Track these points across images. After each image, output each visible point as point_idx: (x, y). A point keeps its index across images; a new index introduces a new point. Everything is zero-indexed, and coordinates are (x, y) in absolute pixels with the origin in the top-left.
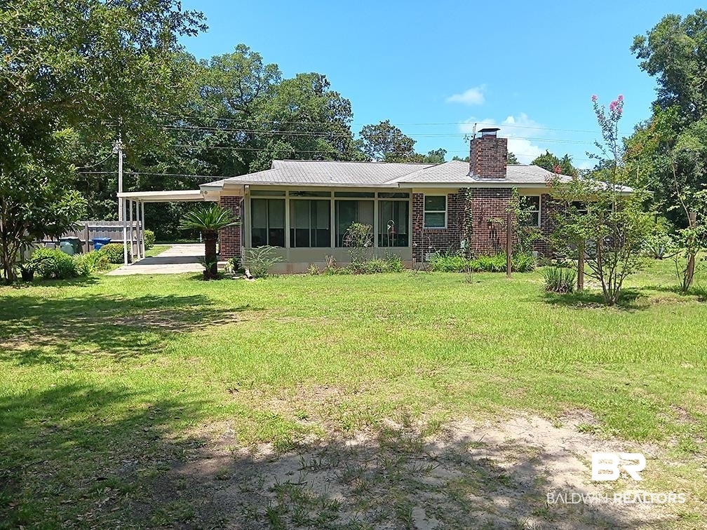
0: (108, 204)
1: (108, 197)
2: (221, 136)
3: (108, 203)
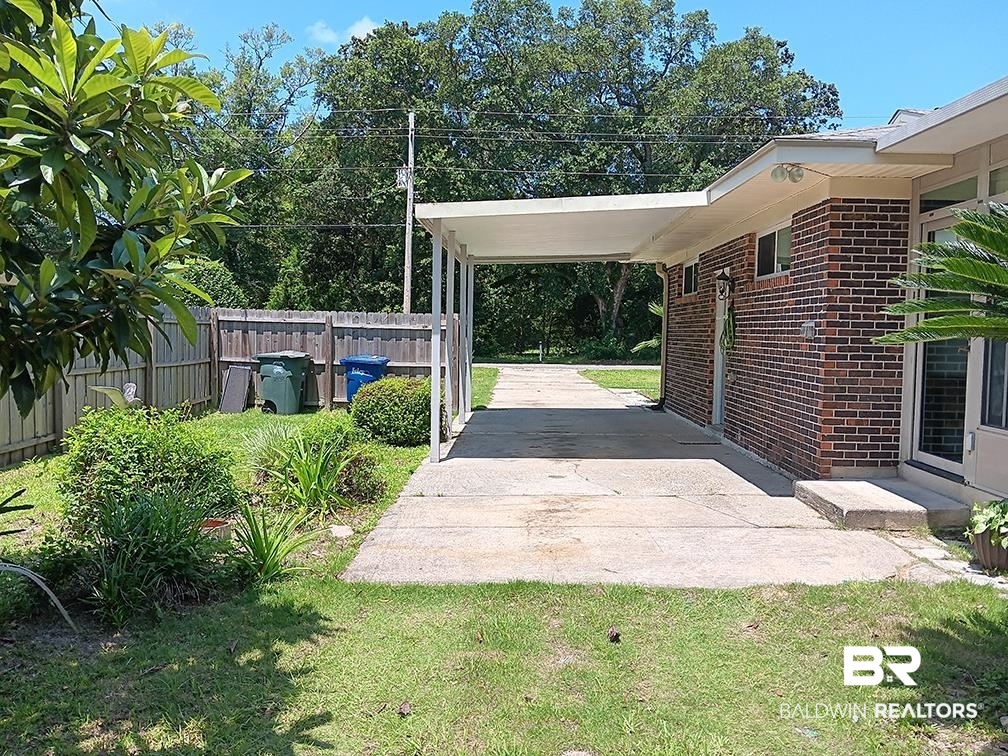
0: (385, 289)
1: (385, 278)
2: (593, 156)
3: (385, 287)
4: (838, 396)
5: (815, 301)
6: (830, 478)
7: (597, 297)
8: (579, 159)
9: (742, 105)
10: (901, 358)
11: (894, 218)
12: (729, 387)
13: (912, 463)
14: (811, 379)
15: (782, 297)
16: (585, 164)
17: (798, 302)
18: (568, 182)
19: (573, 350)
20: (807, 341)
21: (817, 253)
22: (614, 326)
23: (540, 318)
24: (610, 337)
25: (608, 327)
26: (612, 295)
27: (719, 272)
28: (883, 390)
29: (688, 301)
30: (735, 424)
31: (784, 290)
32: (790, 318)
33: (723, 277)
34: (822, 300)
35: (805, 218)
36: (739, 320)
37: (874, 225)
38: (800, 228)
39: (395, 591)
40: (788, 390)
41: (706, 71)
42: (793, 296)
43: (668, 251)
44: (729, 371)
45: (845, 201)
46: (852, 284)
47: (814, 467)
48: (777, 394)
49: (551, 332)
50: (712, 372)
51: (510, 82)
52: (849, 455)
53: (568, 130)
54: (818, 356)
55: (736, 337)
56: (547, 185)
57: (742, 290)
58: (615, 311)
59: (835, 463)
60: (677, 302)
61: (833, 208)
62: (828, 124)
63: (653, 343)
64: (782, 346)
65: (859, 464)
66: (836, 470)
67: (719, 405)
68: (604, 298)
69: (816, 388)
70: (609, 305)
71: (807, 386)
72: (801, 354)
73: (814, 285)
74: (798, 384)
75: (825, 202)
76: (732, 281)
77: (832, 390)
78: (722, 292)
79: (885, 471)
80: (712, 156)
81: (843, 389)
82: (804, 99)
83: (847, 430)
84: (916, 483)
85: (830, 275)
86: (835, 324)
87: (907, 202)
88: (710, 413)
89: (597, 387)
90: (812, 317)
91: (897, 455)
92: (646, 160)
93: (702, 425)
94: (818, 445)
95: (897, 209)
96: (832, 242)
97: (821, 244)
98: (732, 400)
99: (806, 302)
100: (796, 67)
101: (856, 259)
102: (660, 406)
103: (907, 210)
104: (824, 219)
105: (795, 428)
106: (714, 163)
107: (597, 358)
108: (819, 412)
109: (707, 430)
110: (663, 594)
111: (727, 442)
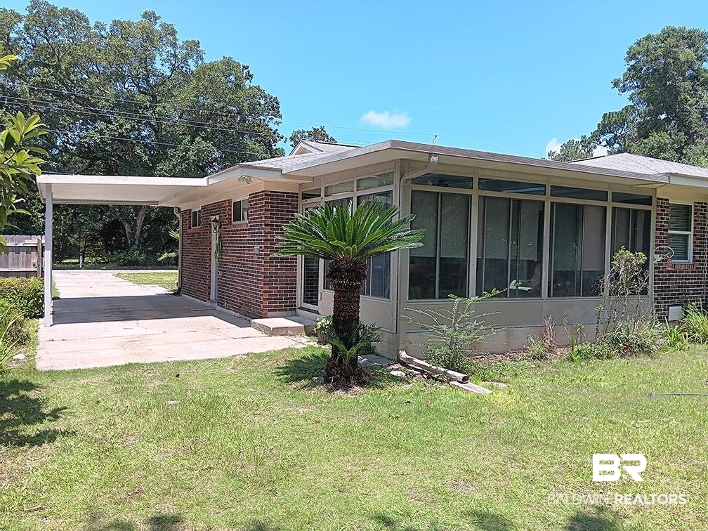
4: (270, 280)
5: (259, 236)
6: (267, 318)
7: (124, 222)
8: (111, 126)
9: (222, 104)
10: (296, 263)
11: (292, 201)
12: (219, 279)
13: (301, 308)
14: (258, 272)
15: (245, 234)
16: (115, 131)
17: (252, 237)
18: (102, 142)
19: (103, 259)
20: (257, 255)
21: (260, 214)
22: (137, 243)
23: (76, 236)
24: (134, 250)
25: (133, 244)
26: (135, 221)
27: (213, 218)
28: (289, 277)
29: (195, 231)
30: (223, 298)
31: (246, 230)
32: (249, 243)
33: (215, 220)
34: (262, 236)
35: (254, 197)
36: (224, 244)
37: (284, 204)
38: (253, 201)
39: (68, 373)
40: (248, 278)
41: (199, 79)
42: (250, 233)
43: (182, 202)
44: (220, 270)
45: (271, 192)
46: (275, 229)
47: (260, 313)
48: (244, 281)
49: (85, 247)
50: (210, 271)
51: (57, 67)
52: (275, 307)
53: (103, 106)
54: (261, 262)
55: (223, 252)
56: (87, 142)
57: (225, 228)
58: (138, 232)
59: (269, 310)
60: (189, 231)
61: (266, 195)
62: (274, 121)
63: (173, 255)
64: (246, 257)
65: (279, 310)
66: (270, 314)
67: (214, 288)
68: (129, 223)
69: (261, 276)
70: (133, 228)
71: (257, 276)
72: (253, 261)
73: (259, 229)
74: (253, 275)
75: (263, 192)
76: (220, 223)
77: (267, 277)
78: (215, 228)
79: (290, 313)
80: (203, 134)
81: (272, 277)
82: (260, 104)
83: (274, 295)
84: (303, 317)
85: (265, 225)
86: (268, 247)
87: (297, 194)
88: (209, 294)
89: (131, 284)
90: (259, 244)
91: (295, 306)
92: (158, 132)
93: (204, 301)
94: (261, 302)
95: (293, 197)
96: (266, 210)
97: (261, 210)
98: (221, 285)
99: (255, 236)
100: (254, 83)
101: (276, 218)
102: (177, 293)
103: (297, 197)
104: (263, 199)
105: (252, 296)
106: (204, 139)
107: (125, 265)
108: (262, 288)
109: (208, 304)
110: (195, 362)
111: (219, 308)
